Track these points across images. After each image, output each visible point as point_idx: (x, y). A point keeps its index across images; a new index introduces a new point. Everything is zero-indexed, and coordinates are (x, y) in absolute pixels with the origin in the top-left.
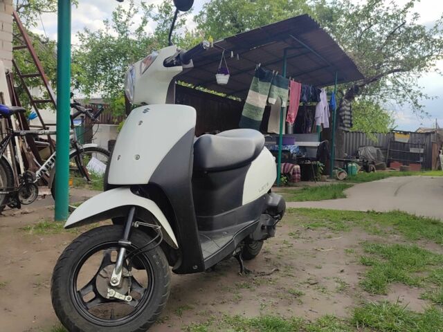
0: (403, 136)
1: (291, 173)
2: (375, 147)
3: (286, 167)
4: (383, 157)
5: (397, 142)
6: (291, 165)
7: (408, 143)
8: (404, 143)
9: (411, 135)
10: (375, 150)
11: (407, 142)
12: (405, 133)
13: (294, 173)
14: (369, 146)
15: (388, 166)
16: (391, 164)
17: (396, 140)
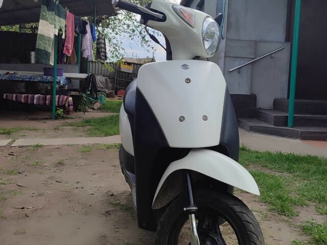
0: (127, 66)
1: (67, 105)
2: (104, 76)
3: (61, 100)
4: (111, 85)
5: (123, 72)
6: (66, 97)
7: (131, 74)
8: (128, 73)
9: (134, 66)
10: (103, 79)
11: (131, 72)
12: (129, 64)
13: (69, 106)
14: (98, 74)
15: (116, 94)
16: (119, 92)
17: (122, 70)
